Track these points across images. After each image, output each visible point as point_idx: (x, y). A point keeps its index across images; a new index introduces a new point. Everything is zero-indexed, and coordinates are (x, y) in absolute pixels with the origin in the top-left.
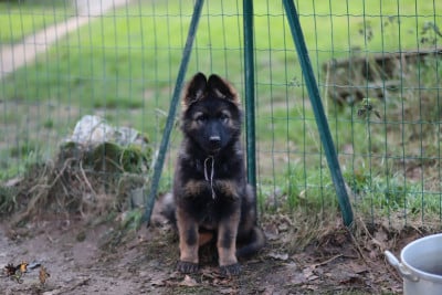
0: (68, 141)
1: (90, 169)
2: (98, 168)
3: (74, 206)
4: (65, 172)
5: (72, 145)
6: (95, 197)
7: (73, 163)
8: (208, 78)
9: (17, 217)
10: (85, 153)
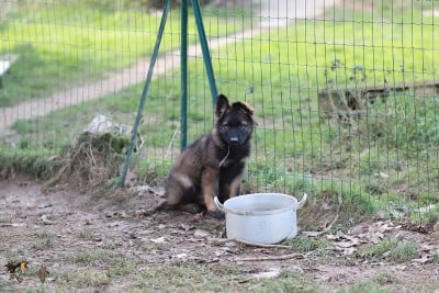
0: (85, 130)
1: (96, 150)
2: (100, 150)
3: (86, 175)
4: (81, 151)
5: (87, 133)
6: (98, 169)
7: (86, 146)
8: (230, 104)
9: (52, 180)
10: (94, 139)
